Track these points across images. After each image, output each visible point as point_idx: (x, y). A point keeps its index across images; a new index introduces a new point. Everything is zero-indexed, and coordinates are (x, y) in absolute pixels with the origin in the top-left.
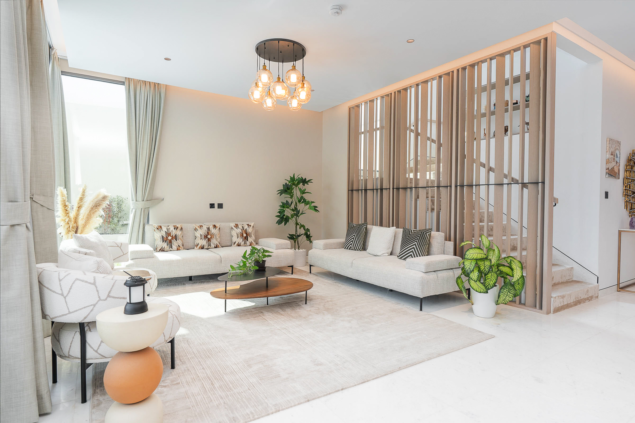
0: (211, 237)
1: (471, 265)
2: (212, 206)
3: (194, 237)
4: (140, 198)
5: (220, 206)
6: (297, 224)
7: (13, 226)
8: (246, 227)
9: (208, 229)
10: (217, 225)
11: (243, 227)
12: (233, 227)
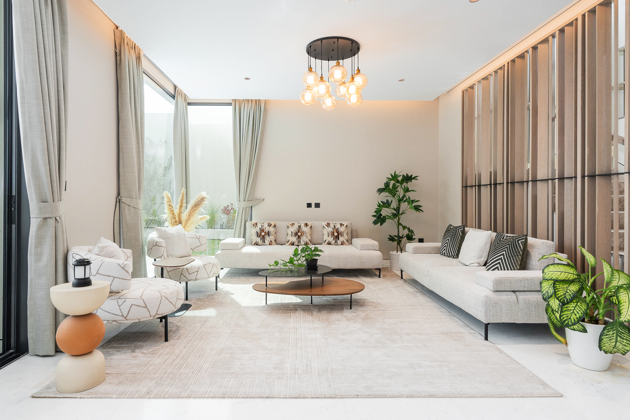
0: (301, 235)
1: (550, 288)
2: (309, 205)
3: (287, 234)
4: (242, 199)
5: (317, 205)
6: (399, 224)
7: (45, 219)
8: (338, 226)
9: (300, 227)
10: (309, 224)
11: (334, 226)
12: (325, 226)
